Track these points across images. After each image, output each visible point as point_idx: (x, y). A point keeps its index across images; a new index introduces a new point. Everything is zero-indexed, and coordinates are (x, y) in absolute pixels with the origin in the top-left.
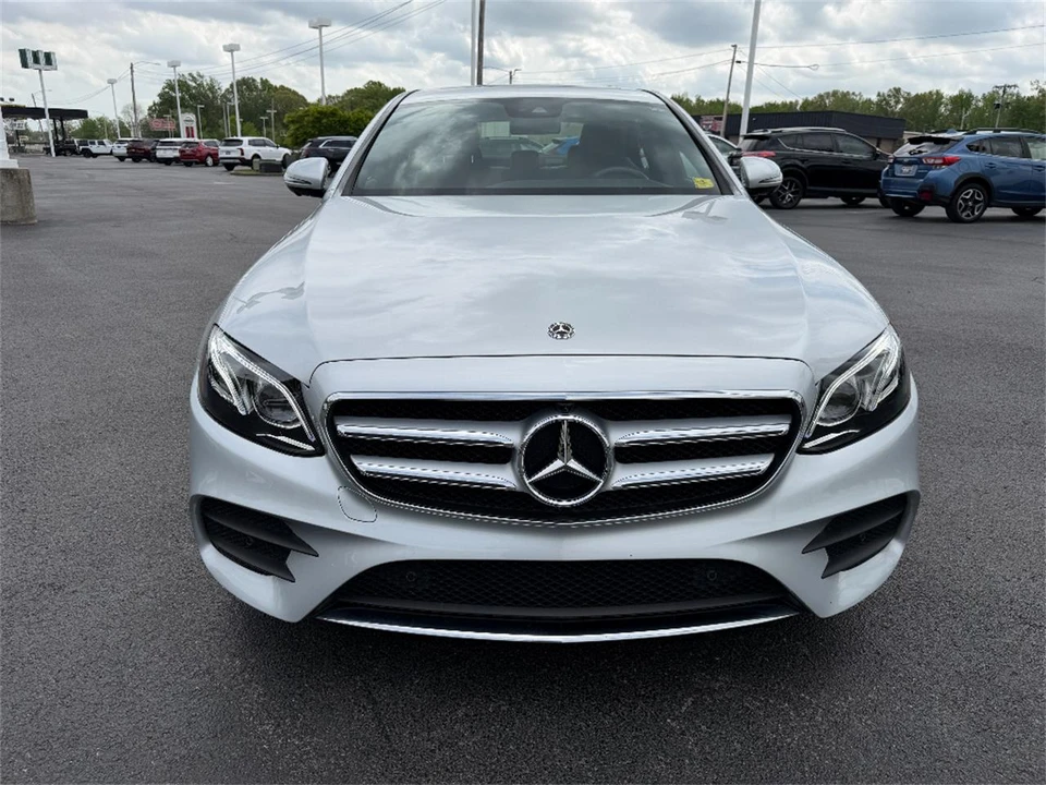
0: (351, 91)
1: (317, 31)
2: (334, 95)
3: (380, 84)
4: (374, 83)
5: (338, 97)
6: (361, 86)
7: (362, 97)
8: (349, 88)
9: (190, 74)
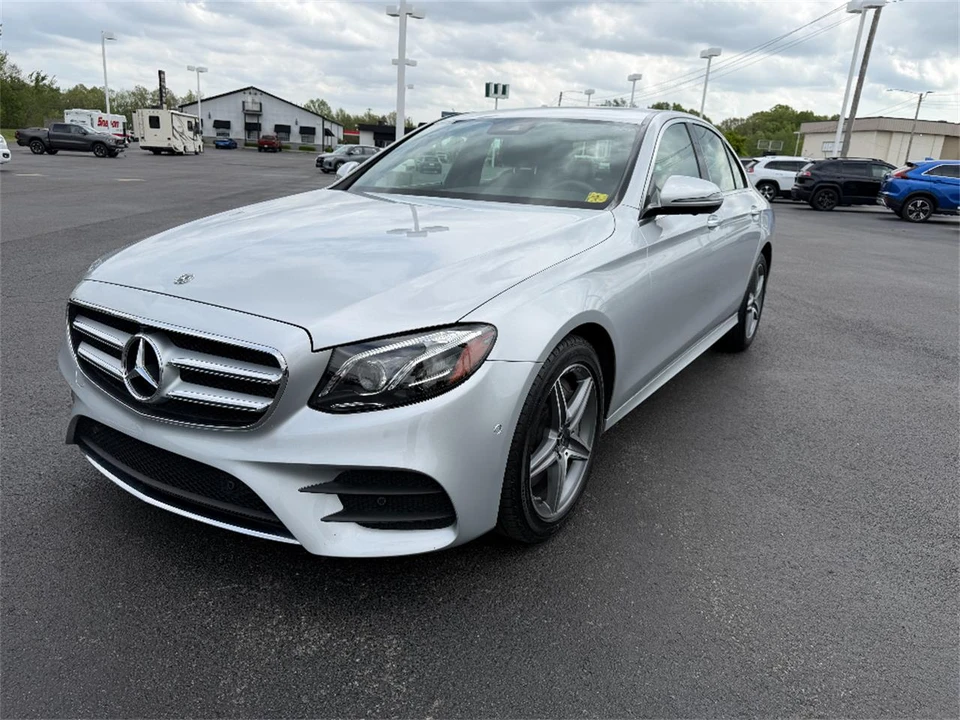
0: (757, 114)
1: (707, 60)
2: (738, 118)
3: (787, 108)
4: (781, 107)
5: (742, 120)
6: (767, 109)
7: (766, 121)
8: (755, 112)
9: (615, 101)
